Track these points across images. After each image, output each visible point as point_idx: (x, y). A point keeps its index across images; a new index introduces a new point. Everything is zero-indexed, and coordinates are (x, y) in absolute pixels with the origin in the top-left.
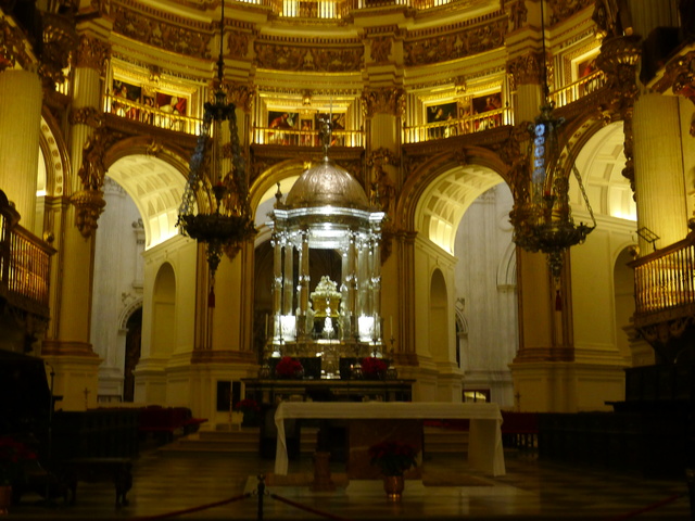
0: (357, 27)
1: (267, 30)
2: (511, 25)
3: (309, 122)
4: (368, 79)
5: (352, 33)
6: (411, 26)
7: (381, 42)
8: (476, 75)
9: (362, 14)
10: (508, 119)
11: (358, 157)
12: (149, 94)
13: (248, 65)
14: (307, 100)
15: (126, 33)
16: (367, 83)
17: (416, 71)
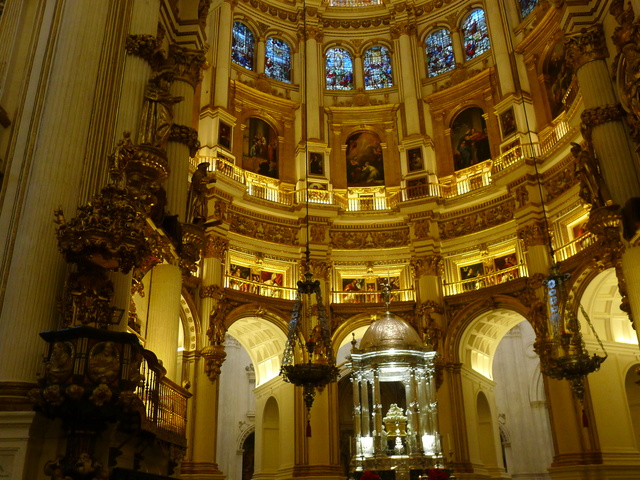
0: (402, 215)
1: (338, 221)
2: (517, 204)
3: (372, 285)
5: (400, 219)
6: (442, 210)
7: (421, 224)
8: (495, 242)
9: (405, 205)
10: (524, 273)
11: (412, 309)
12: (255, 273)
13: (325, 248)
15: (239, 231)
16: (413, 254)
17: (449, 243)
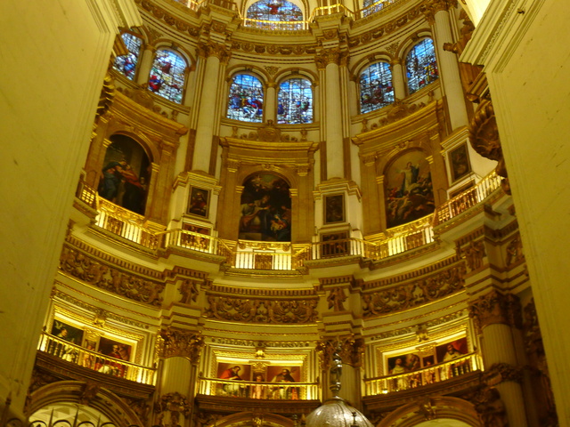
4: (323, 330)
14: (260, 352)
